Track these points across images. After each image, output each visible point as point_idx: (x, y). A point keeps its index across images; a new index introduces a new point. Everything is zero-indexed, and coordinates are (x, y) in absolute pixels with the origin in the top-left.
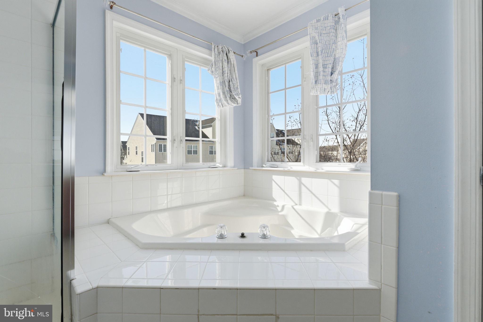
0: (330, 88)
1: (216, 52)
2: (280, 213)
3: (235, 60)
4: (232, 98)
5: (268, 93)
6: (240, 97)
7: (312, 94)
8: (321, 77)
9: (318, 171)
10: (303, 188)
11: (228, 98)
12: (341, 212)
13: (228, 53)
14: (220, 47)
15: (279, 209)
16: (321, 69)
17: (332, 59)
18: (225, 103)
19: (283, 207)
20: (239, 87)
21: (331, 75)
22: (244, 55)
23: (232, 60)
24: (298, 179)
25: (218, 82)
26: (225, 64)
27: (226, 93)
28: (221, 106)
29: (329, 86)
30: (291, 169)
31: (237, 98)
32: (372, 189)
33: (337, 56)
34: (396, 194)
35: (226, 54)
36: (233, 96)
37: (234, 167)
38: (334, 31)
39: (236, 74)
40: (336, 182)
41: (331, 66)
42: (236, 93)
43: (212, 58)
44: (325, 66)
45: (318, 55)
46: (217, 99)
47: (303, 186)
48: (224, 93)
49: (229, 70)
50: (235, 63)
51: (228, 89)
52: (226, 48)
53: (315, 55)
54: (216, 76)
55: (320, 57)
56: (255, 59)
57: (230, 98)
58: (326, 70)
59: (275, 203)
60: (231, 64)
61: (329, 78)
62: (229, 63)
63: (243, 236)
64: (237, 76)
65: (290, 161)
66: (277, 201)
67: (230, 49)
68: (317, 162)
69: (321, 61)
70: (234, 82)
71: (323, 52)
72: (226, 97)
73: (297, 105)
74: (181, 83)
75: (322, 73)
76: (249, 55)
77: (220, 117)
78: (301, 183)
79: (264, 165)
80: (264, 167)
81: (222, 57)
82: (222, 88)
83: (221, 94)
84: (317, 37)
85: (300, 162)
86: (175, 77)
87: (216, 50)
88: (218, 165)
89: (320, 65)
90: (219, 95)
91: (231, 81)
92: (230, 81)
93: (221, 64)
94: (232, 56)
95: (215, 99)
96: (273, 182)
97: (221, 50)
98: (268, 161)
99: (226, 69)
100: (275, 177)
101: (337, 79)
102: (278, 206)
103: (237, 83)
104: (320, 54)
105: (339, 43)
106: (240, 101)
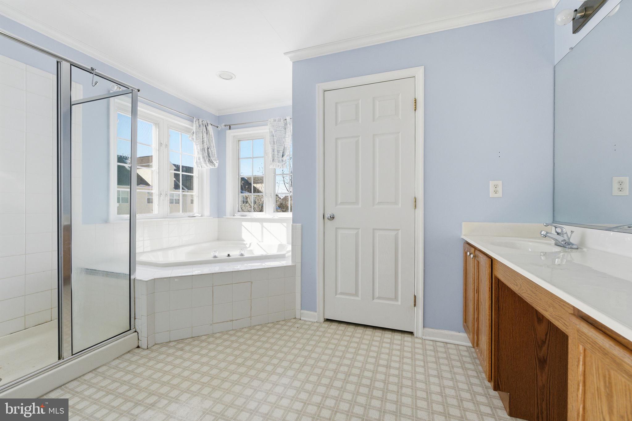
0: (281, 165)
1: (197, 125)
2: (248, 249)
3: (212, 131)
4: (211, 162)
5: (239, 159)
6: (218, 162)
7: (270, 167)
8: (276, 158)
9: (274, 218)
10: (264, 229)
11: (207, 162)
12: (287, 243)
13: (207, 125)
14: (200, 121)
15: (248, 246)
16: (276, 153)
17: (283, 148)
18: (205, 165)
19: (250, 244)
20: (215, 153)
21: (282, 157)
22: (219, 126)
23: (210, 132)
24: (261, 224)
25: (199, 148)
26: (205, 135)
27: (206, 158)
28: (201, 167)
29: (281, 164)
30: (256, 217)
31: (215, 162)
32: (293, 223)
33: (286, 146)
34: (300, 224)
35: (206, 126)
36: (211, 160)
37: (210, 216)
38: (284, 130)
39: (213, 144)
40: (285, 224)
41: (282, 152)
42: (214, 159)
43: (194, 129)
44: (278, 152)
45: (274, 144)
46: (197, 162)
47: (264, 228)
48: (203, 157)
49: (208, 139)
50: (213, 134)
51: (207, 155)
52: (205, 122)
53: (272, 143)
54: (197, 143)
55: (276, 145)
56: (228, 132)
57: (209, 162)
58: (279, 154)
59: (244, 242)
60: (209, 135)
61: (281, 159)
62: (208, 134)
63: (229, 255)
64: (214, 144)
65: (255, 212)
66: (245, 240)
67: (209, 123)
68: (274, 212)
69: (276, 148)
70: (212, 150)
71: (278, 142)
72: (205, 161)
73: (261, 168)
74: (166, 147)
75: (276, 156)
76: (223, 127)
77: (198, 175)
78: (263, 226)
79: (236, 215)
80: (236, 216)
81: (202, 129)
82: (202, 154)
83: (201, 158)
84: (273, 132)
85: (263, 212)
86: (162, 142)
87: (197, 122)
88: (196, 215)
89: (276, 151)
90: (199, 159)
91: (210, 148)
92: (208, 148)
93: (201, 135)
94: (210, 128)
95: (195, 162)
96: (243, 227)
97: (201, 123)
98: (239, 211)
99: (205, 139)
100: (244, 223)
101: (286, 160)
102: (247, 244)
103: (214, 150)
104: (275, 143)
105: (287, 139)
106: (217, 165)
